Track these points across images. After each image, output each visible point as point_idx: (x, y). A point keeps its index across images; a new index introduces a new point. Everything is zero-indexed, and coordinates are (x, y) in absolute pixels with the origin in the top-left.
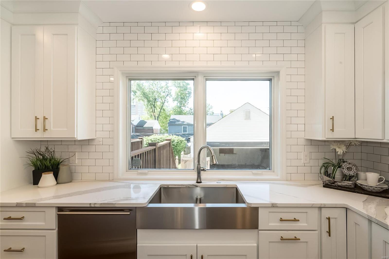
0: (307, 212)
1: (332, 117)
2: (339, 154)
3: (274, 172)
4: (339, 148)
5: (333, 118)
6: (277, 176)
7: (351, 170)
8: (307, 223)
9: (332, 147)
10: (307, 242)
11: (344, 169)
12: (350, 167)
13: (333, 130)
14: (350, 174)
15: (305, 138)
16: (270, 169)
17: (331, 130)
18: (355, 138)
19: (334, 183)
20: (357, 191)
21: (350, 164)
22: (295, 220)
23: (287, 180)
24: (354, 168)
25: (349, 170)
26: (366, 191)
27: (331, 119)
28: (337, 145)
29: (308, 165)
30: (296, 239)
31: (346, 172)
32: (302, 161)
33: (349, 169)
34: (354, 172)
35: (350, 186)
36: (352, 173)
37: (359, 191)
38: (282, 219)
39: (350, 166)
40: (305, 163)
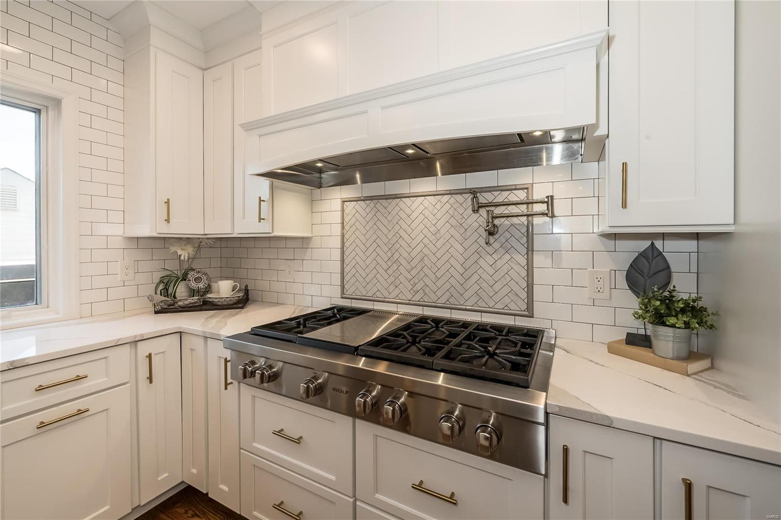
0: (106, 358)
1: (166, 201)
2: (183, 259)
3: (48, 307)
4: (183, 250)
5: (168, 202)
6: (58, 314)
7: (200, 280)
8: (106, 377)
9: (173, 249)
10: (107, 410)
11: (190, 280)
12: (199, 277)
13: (168, 221)
14: (198, 287)
15: (123, 235)
16: (36, 304)
17: (166, 220)
18: (205, 235)
19: (173, 305)
20: (204, 308)
21: (199, 272)
22: (79, 378)
23: (81, 318)
24: (204, 278)
25: (198, 282)
26: (217, 305)
27: (165, 203)
28: (181, 245)
29: (132, 283)
30: (80, 412)
31: (193, 285)
32: (119, 278)
33: (198, 280)
34: (205, 283)
35: (196, 303)
36: (201, 285)
37: (206, 308)
38: (43, 386)
39: (199, 275)
40: (124, 280)
